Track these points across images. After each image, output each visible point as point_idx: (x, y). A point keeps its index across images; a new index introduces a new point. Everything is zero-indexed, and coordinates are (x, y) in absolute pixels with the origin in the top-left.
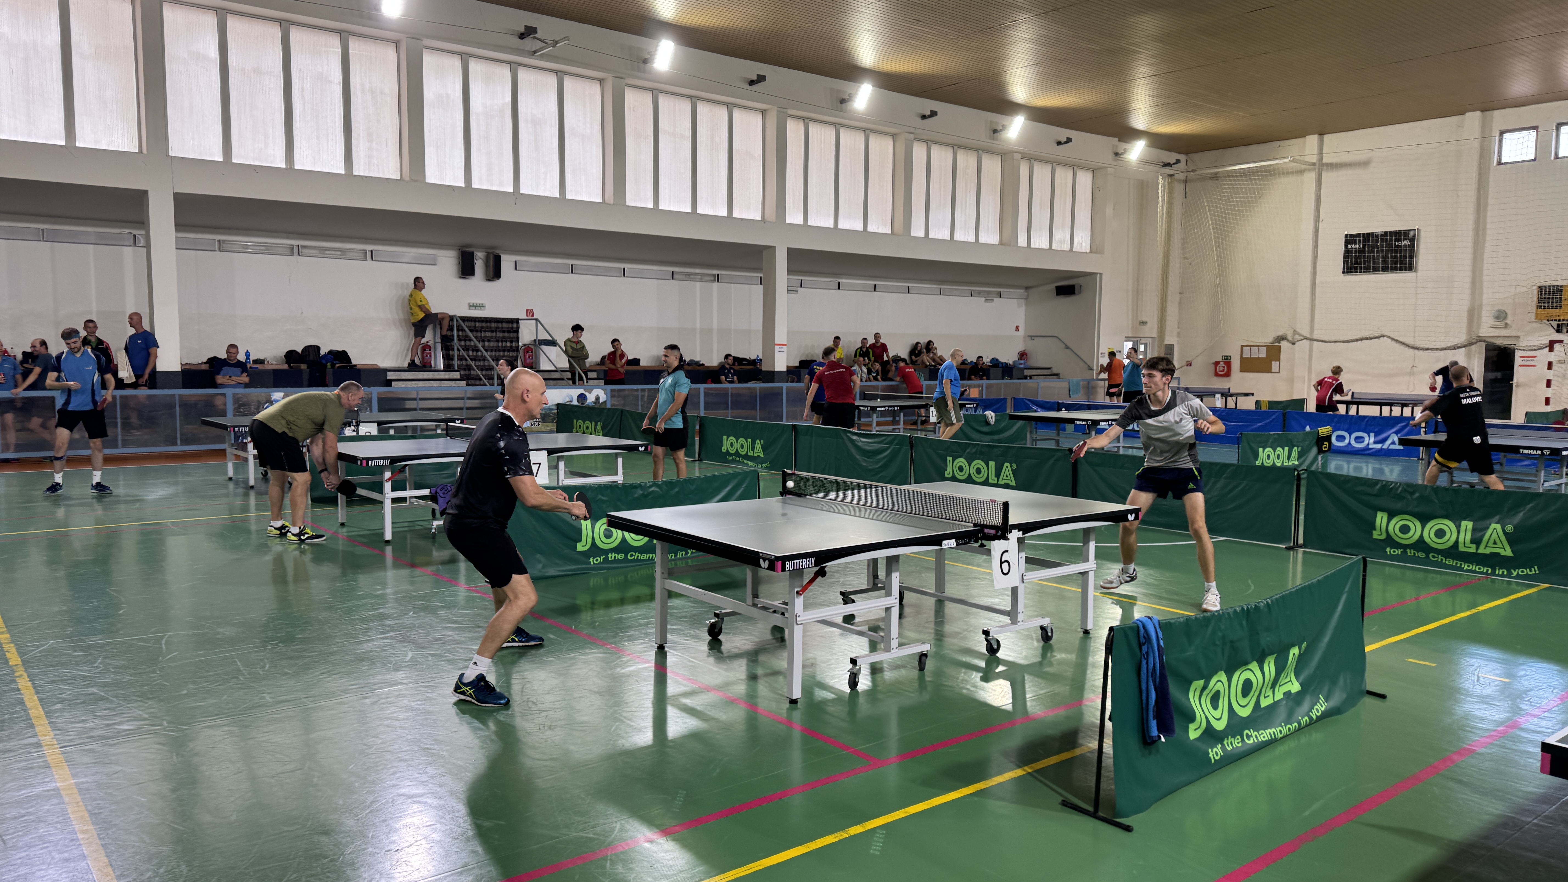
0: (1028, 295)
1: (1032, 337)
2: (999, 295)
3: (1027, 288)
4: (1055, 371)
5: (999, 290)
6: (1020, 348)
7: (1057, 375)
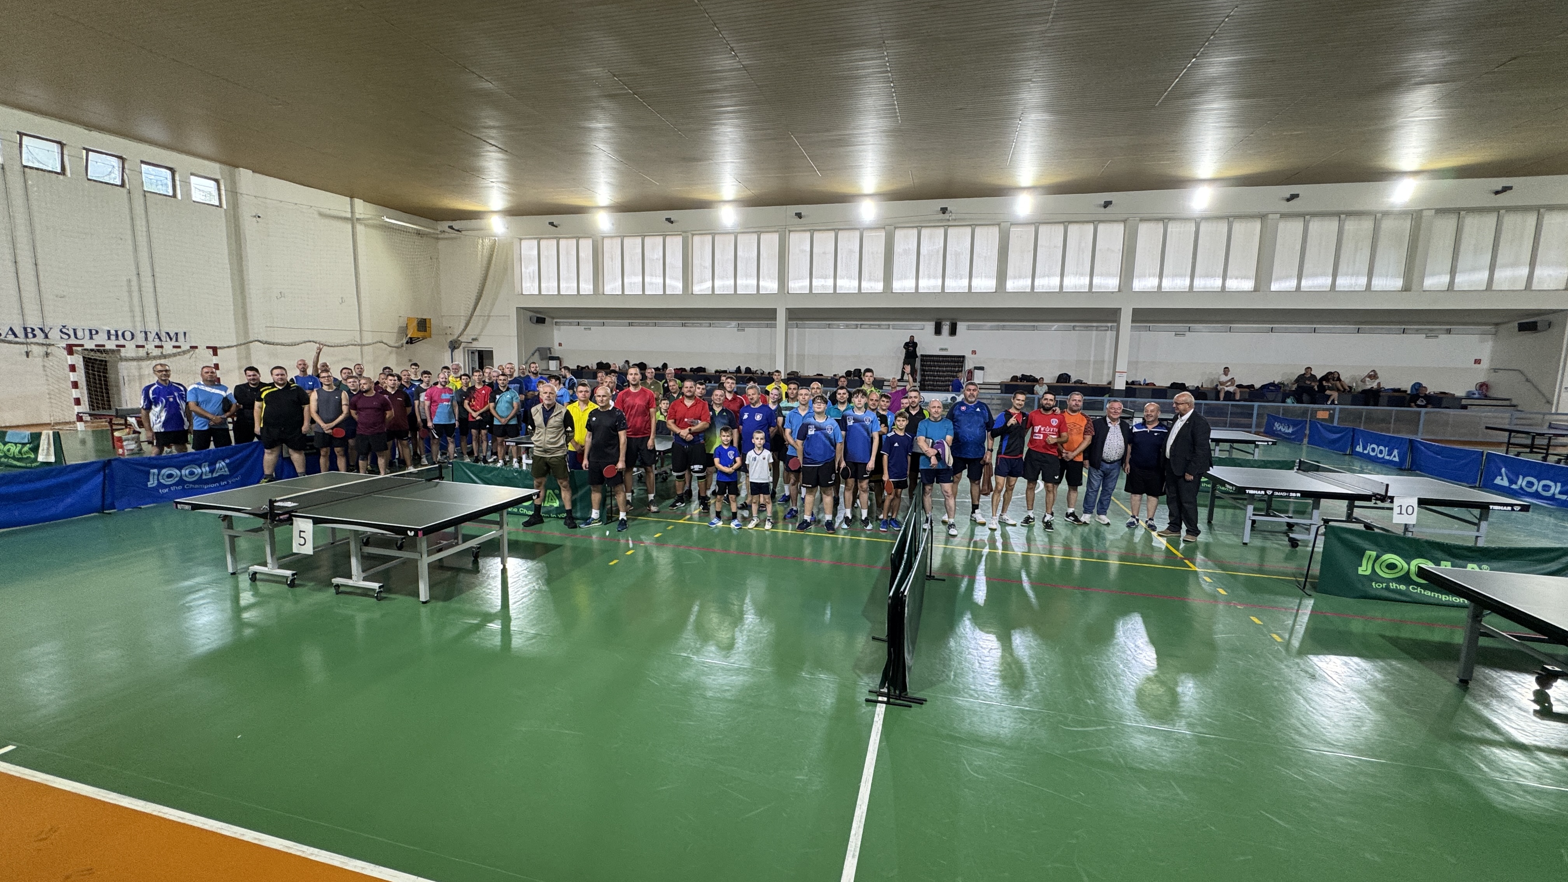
0: (1496, 331)
1: (1495, 370)
2: (1449, 332)
3: (1497, 324)
4: (1514, 402)
5: (1449, 327)
6: (1482, 380)
7: (1514, 406)
